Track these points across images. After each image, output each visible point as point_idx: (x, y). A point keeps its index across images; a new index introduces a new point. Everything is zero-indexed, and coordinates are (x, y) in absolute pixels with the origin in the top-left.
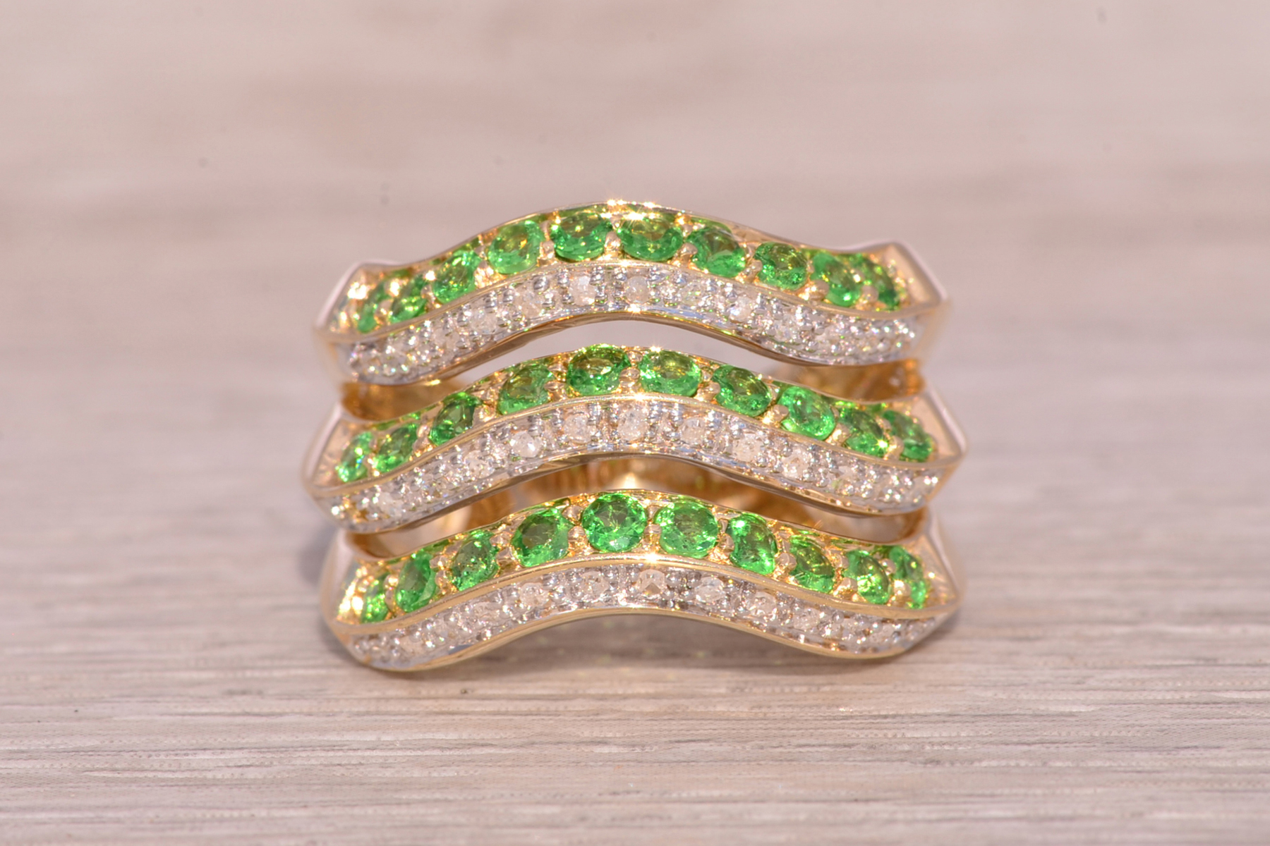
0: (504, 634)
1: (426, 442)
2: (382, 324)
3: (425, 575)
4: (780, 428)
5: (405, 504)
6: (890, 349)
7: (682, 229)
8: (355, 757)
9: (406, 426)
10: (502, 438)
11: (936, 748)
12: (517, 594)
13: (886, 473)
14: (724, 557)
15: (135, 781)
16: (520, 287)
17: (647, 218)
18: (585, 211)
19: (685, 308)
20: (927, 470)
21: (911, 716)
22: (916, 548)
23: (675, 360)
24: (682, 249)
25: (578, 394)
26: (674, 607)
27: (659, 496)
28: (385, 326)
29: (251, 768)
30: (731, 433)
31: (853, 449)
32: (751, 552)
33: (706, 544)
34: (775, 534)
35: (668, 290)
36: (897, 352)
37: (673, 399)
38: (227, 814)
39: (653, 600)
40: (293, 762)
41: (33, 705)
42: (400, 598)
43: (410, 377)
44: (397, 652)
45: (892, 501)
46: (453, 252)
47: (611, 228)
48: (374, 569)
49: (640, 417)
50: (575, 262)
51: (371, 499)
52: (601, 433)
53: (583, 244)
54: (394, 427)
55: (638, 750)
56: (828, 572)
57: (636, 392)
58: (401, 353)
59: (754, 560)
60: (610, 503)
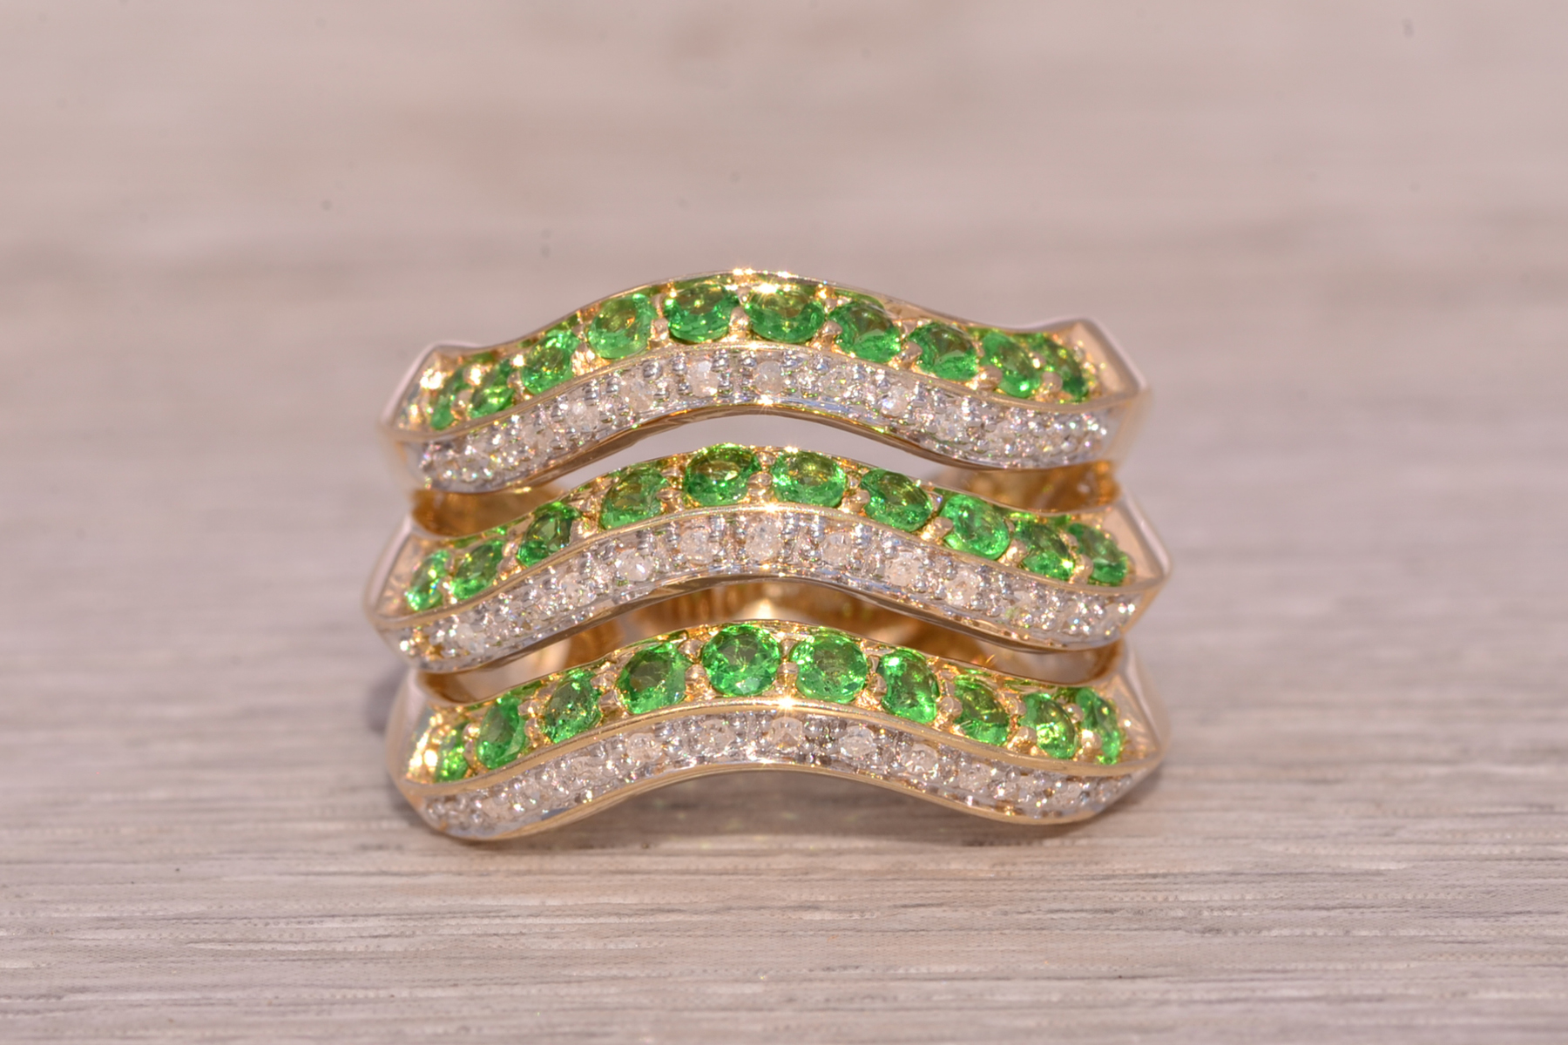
0: (607, 795)
1: (513, 563)
2: (460, 418)
3: (512, 724)
4: (943, 545)
5: (489, 637)
6: (1076, 449)
7: (824, 304)
8: (514, 925)
9: (490, 543)
10: (605, 557)
11: (1216, 914)
12: (623, 747)
13: (1071, 600)
14: (874, 701)
15: (249, 954)
16: (627, 376)
17: (781, 290)
18: (706, 282)
19: (826, 400)
20: (1121, 596)
21: (1186, 875)
22: (1108, 690)
23: (816, 463)
24: (823, 328)
25: (697, 504)
26: (814, 762)
27: (796, 628)
28: (464, 421)
29: (389, 939)
30: (883, 551)
31: (1032, 571)
32: (907, 696)
33: (852, 686)
34: (937, 674)
35: (807, 378)
36: (1085, 453)
37: (812, 511)
38: (361, 994)
39: (788, 754)
40: (441, 931)
41: (125, 863)
42: (481, 751)
43: (494, 483)
44: (479, 816)
45: (1079, 633)
46: (547, 332)
47: (737, 303)
48: (451, 716)
49: (772, 532)
50: (693, 344)
51: (447, 633)
52: (725, 551)
53: (704, 322)
54: (475, 543)
55: (856, 916)
56: (1001, 720)
57: (767, 501)
58: (483, 455)
59: (911, 706)
60: (736, 637)
